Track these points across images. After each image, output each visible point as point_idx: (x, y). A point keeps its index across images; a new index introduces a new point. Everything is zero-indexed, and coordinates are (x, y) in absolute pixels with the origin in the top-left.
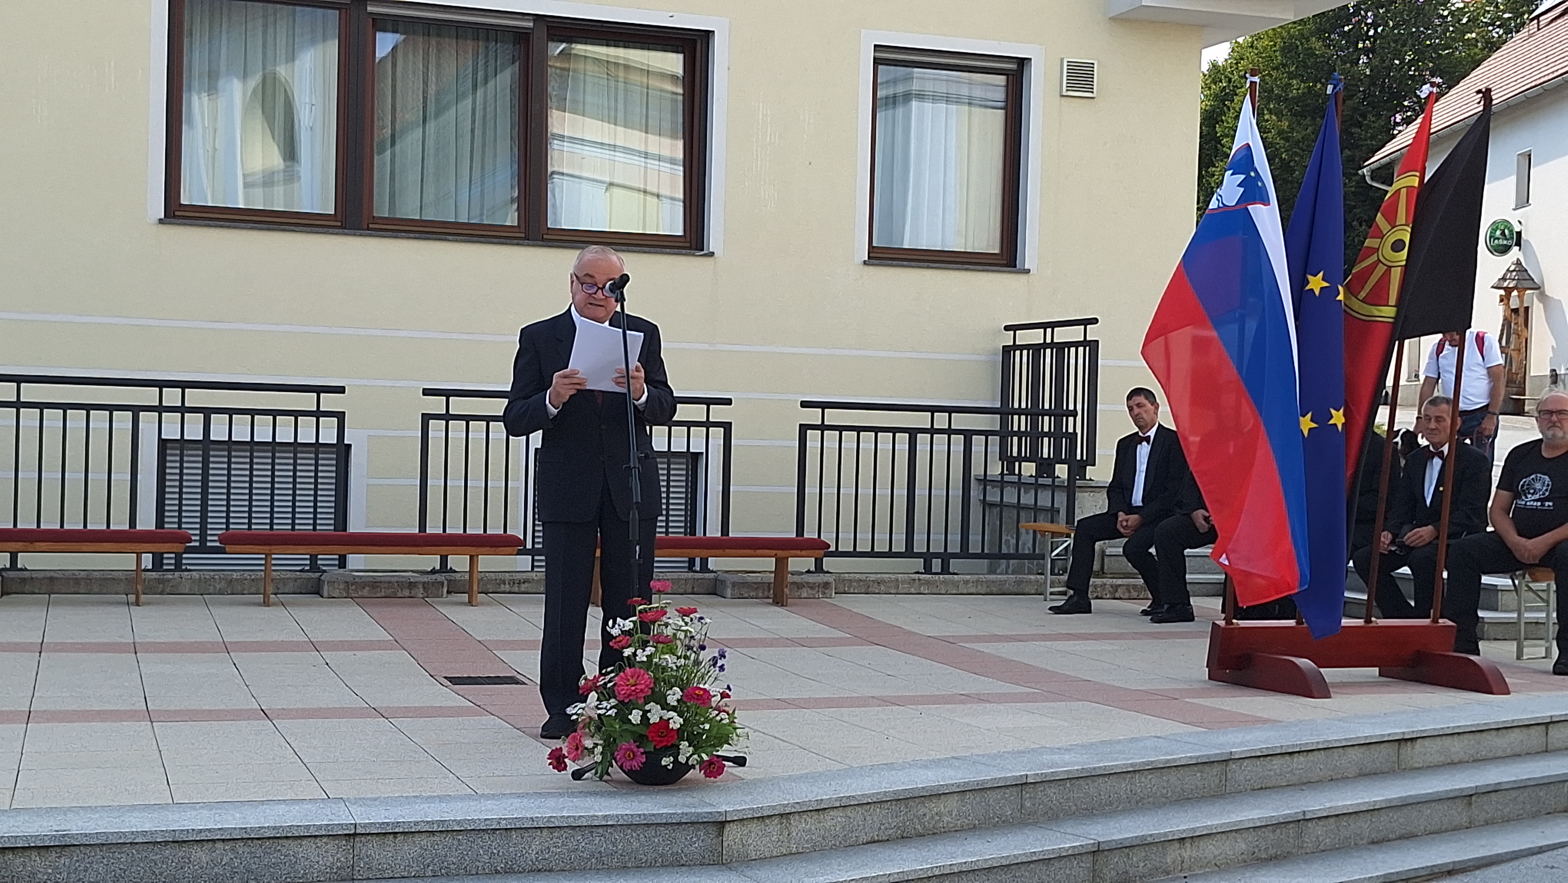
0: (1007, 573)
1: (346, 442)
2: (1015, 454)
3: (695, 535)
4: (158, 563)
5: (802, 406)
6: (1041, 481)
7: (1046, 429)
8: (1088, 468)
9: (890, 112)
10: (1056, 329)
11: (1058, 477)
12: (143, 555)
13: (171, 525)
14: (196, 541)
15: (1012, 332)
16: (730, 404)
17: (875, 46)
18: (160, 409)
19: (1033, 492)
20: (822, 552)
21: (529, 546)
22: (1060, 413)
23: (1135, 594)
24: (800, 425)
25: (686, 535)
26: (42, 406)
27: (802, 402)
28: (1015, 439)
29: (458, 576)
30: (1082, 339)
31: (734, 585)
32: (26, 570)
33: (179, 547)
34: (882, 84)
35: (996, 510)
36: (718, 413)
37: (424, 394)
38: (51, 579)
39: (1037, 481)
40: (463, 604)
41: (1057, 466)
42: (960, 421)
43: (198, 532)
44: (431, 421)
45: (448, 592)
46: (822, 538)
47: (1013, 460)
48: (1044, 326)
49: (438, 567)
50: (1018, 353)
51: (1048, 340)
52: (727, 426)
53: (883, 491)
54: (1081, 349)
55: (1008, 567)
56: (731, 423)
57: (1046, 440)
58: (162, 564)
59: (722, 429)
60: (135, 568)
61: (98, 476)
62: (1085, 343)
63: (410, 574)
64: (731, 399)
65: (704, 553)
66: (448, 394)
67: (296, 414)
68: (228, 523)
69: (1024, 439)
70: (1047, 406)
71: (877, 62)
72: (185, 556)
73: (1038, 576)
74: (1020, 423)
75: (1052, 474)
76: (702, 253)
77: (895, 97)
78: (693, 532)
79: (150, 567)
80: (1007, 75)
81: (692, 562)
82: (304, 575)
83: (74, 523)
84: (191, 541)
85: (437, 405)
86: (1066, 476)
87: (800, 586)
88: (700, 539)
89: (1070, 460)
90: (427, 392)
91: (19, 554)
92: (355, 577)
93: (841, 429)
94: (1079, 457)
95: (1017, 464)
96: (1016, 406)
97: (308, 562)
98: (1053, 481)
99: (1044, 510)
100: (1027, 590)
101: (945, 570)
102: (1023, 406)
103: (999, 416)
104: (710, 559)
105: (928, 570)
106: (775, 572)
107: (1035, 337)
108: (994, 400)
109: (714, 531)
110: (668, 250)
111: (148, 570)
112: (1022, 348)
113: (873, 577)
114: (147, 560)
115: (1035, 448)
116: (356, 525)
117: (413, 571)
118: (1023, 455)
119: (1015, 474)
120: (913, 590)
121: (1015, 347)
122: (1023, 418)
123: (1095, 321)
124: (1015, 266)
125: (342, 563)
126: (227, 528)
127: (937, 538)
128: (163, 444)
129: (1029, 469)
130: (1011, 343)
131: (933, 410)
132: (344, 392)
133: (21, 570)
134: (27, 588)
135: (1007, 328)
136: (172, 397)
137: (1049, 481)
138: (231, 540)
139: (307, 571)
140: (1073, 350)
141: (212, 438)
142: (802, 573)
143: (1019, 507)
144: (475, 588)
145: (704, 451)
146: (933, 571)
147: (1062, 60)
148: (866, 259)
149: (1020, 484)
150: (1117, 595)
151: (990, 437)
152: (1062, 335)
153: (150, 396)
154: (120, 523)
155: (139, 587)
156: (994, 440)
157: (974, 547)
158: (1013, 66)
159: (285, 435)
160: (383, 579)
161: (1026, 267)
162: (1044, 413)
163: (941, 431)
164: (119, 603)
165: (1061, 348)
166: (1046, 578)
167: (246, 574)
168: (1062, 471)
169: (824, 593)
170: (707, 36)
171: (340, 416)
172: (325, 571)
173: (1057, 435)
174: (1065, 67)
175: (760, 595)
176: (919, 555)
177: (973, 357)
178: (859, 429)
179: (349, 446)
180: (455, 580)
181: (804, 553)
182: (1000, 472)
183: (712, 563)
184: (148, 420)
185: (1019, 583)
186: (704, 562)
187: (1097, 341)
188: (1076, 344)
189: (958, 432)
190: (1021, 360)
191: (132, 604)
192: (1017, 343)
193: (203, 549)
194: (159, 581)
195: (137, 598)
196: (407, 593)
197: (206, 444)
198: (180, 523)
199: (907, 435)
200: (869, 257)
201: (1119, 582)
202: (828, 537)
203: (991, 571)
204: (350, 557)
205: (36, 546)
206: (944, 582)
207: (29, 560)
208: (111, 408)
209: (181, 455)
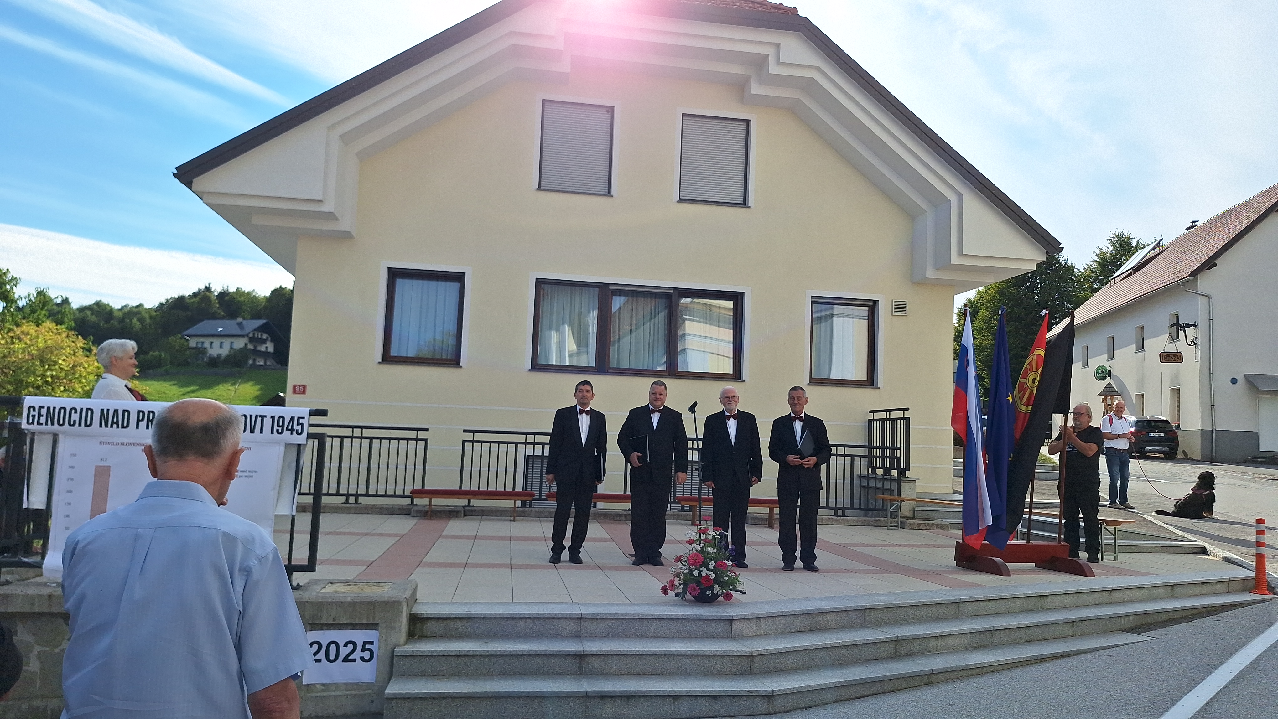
0: (872, 517)
2: (874, 465)
4: (523, 504)
6: (885, 477)
7: (888, 455)
8: (906, 472)
9: (818, 324)
10: (891, 412)
11: (894, 476)
12: (517, 501)
13: (528, 489)
14: (537, 496)
15: (872, 414)
17: (812, 296)
18: (526, 443)
19: (882, 483)
22: (894, 448)
23: (928, 528)
26: (482, 442)
28: (874, 459)
30: (903, 417)
31: (752, 518)
32: (473, 506)
33: (531, 498)
34: (815, 312)
35: (866, 490)
38: (483, 510)
39: (883, 477)
41: (892, 471)
42: (849, 451)
43: (538, 493)
47: (873, 468)
48: (886, 411)
50: (875, 422)
51: (888, 417)
54: (902, 421)
57: (888, 459)
58: (525, 505)
60: (513, 506)
61: (502, 469)
62: (904, 418)
69: (878, 459)
70: (888, 445)
71: (813, 303)
72: (533, 502)
73: (885, 519)
74: (877, 452)
75: (890, 474)
76: (741, 380)
77: (821, 317)
79: (520, 506)
80: (869, 307)
83: (492, 488)
84: (535, 496)
86: (896, 475)
89: (898, 469)
91: (472, 500)
92: (601, 511)
94: (902, 467)
95: (875, 470)
96: (875, 445)
98: (891, 477)
99: (886, 489)
100: (879, 525)
101: (844, 515)
102: (878, 445)
103: (867, 449)
105: (836, 514)
106: (769, 514)
107: (883, 416)
108: (864, 442)
112: (877, 420)
114: (519, 503)
115: (883, 462)
117: (621, 510)
118: (878, 466)
119: (874, 474)
120: (830, 523)
121: (874, 420)
122: (878, 450)
123: (908, 409)
124: (874, 386)
125: (595, 506)
127: (840, 500)
128: (527, 457)
129: (880, 472)
130: (872, 418)
134: (474, 513)
135: (870, 412)
136: (530, 438)
137: (889, 477)
140: (899, 421)
143: (876, 488)
146: (838, 515)
147: (892, 300)
149: (876, 479)
150: (920, 528)
151: (862, 458)
152: (894, 415)
153: (521, 438)
154: (509, 489)
155: (515, 514)
156: (865, 459)
157: (856, 505)
158: (871, 303)
160: (609, 513)
161: (879, 386)
162: (887, 448)
163: (841, 455)
164: (507, 521)
165: (894, 420)
168: (894, 473)
170: (742, 294)
173: (892, 458)
174: (894, 303)
175: (763, 523)
176: (831, 508)
177: (855, 424)
182: (867, 473)
184: (521, 448)
185: (876, 521)
187: (909, 418)
188: (900, 419)
189: (848, 455)
190: (877, 425)
191: (512, 521)
192: (875, 418)
193: (540, 499)
194: (523, 512)
195: (514, 518)
196: (619, 519)
198: (532, 489)
200: (810, 381)
201: (921, 522)
203: (866, 516)
204: (598, 503)
205: (477, 497)
206: (843, 520)
207: (474, 502)
208: (507, 443)
209: (533, 462)
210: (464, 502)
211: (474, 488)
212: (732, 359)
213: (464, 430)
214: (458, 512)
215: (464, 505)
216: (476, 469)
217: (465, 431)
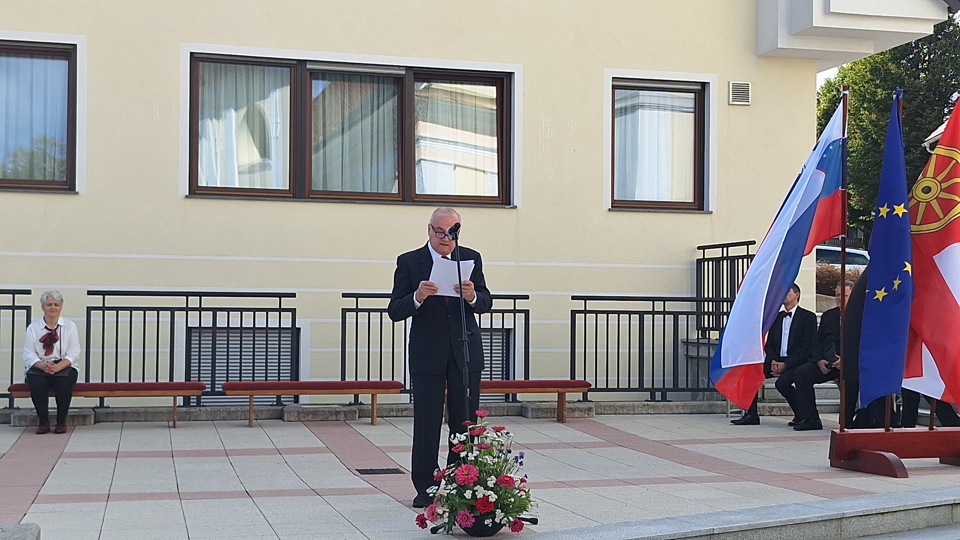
0: (703, 400)
1: (297, 326)
2: (706, 326)
3: (509, 379)
4: (187, 401)
5: (572, 299)
7: (725, 310)
9: (623, 117)
10: (729, 248)
12: (178, 397)
13: (194, 379)
14: (208, 388)
15: (702, 251)
16: (528, 298)
17: (613, 78)
18: (187, 309)
20: (587, 389)
21: (408, 387)
23: (784, 413)
24: (572, 311)
25: (503, 379)
26: (117, 309)
27: (572, 296)
28: (706, 317)
29: (365, 407)
30: (746, 254)
31: (533, 410)
32: (109, 407)
33: (199, 392)
34: (617, 100)
35: (695, 361)
36: (521, 304)
37: (343, 297)
38: (124, 413)
40: (368, 424)
42: (671, 306)
43: (210, 382)
44: (347, 313)
45: (359, 417)
46: (587, 381)
47: (705, 329)
48: (722, 246)
49: (353, 402)
50: (706, 263)
51: (725, 255)
52: (527, 312)
53: (624, 350)
54: (745, 260)
55: (703, 396)
56: (529, 310)
57: (725, 317)
58: (189, 403)
59: (524, 314)
60: (172, 405)
61: (151, 350)
62: (748, 256)
63: (336, 406)
64: (528, 296)
65: (514, 390)
66: (357, 296)
67: (267, 310)
68: (227, 377)
69: (711, 317)
70: (725, 296)
71: (614, 87)
72: (202, 397)
73: (723, 402)
74: (709, 307)
76: (510, 206)
77: (626, 108)
78: (508, 378)
79: (182, 404)
80: (695, 93)
81: (507, 396)
82: (273, 408)
83: (137, 379)
84: (205, 388)
85: (351, 303)
87: (573, 410)
88: (512, 382)
90: (344, 295)
91: (105, 398)
92: (303, 409)
93: (597, 312)
95: (707, 332)
96: (706, 296)
97: (275, 400)
100: (716, 411)
101: (664, 399)
102: (711, 296)
103: (695, 303)
104: (518, 394)
105: (653, 399)
106: (558, 401)
107: (717, 253)
108: (692, 293)
109: (520, 377)
110: (489, 206)
111: (181, 407)
112: (708, 260)
113: (619, 404)
114: (180, 401)
115: (719, 322)
116: (304, 377)
117: (338, 404)
118: (711, 326)
119: (706, 339)
120: (644, 412)
121: (704, 260)
122: (711, 303)
123: (753, 243)
124: (703, 210)
125: (296, 400)
126: (227, 380)
127: (658, 378)
128: (189, 330)
129: (715, 335)
130: (702, 257)
131: (653, 299)
132: (295, 297)
133: (106, 407)
134: (110, 418)
135: (699, 248)
136: (194, 302)
138: (229, 388)
139: (275, 405)
140: (740, 261)
141: (218, 326)
142: (574, 402)
143: (709, 359)
144: (375, 414)
145: (513, 327)
146: (656, 399)
147: (729, 82)
148: (611, 207)
149: (709, 345)
150: (773, 414)
151: (689, 316)
152: (733, 252)
153: (181, 302)
154: (164, 379)
155: (175, 417)
156: (693, 318)
157: (682, 384)
158: (699, 87)
159: (261, 323)
160: (319, 409)
161: (710, 210)
162: (724, 300)
163: (659, 313)
164: (164, 427)
165: (733, 260)
166: (727, 403)
167: (239, 408)
169: (588, 414)
170: (510, 75)
171: (293, 311)
172: (285, 405)
174: (731, 87)
175: (549, 416)
176: (647, 390)
177: (678, 267)
178: (608, 313)
179: (299, 329)
180: (363, 410)
181: (575, 389)
182: (697, 337)
183: (520, 397)
184: (180, 316)
185: (710, 406)
186: (514, 396)
187: (755, 255)
188: (743, 257)
189: (670, 313)
190: (709, 268)
191: (171, 427)
192: (706, 257)
193: (213, 393)
194: (186, 412)
195: (174, 424)
196: (334, 418)
197: (214, 329)
198: (199, 377)
199: (638, 315)
200: (612, 206)
201: (774, 405)
202: (590, 379)
203: (694, 399)
204: (301, 397)
205: (116, 393)
206: (664, 406)
207: (111, 402)
208: (158, 309)
209: (200, 337)
210: (94, 402)
211: (109, 379)
212: (497, 176)
213: (88, 291)
214: (85, 416)
215: (93, 406)
216: (110, 350)
217: (90, 293)
